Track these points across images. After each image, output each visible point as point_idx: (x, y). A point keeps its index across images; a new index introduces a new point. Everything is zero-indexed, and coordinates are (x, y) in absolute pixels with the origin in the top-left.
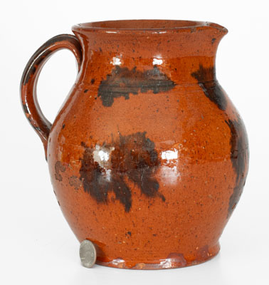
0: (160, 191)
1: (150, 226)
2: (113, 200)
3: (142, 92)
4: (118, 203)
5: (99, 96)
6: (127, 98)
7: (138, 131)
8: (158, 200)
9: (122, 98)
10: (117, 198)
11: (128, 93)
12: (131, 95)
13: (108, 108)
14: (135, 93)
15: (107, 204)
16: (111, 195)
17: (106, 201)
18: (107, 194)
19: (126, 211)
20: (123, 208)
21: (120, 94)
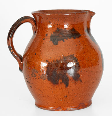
0: (80, 78)
1: (75, 93)
2: (61, 83)
3: (69, 38)
4: (63, 84)
5: (51, 41)
6: (64, 41)
7: (70, 54)
8: (79, 82)
9: (62, 41)
10: (63, 82)
11: (64, 39)
12: (65, 40)
13: (56, 46)
14: (67, 39)
15: (58, 85)
16: (60, 81)
17: (58, 84)
18: (58, 81)
19: (66, 87)
20: (65, 86)
21: (61, 39)
